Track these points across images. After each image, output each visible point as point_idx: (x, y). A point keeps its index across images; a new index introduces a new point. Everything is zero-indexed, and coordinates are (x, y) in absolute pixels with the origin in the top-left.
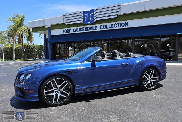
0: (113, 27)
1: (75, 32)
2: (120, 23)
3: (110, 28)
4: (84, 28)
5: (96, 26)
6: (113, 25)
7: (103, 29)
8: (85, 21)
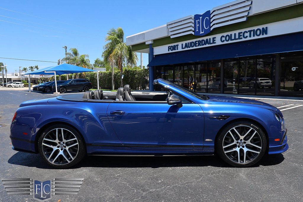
0: (242, 37)
1: (184, 48)
2: (254, 30)
3: (237, 39)
4: (197, 42)
5: (215, 38)
6: (242, 34)
7: (225, 42)
8: (197, 30)
